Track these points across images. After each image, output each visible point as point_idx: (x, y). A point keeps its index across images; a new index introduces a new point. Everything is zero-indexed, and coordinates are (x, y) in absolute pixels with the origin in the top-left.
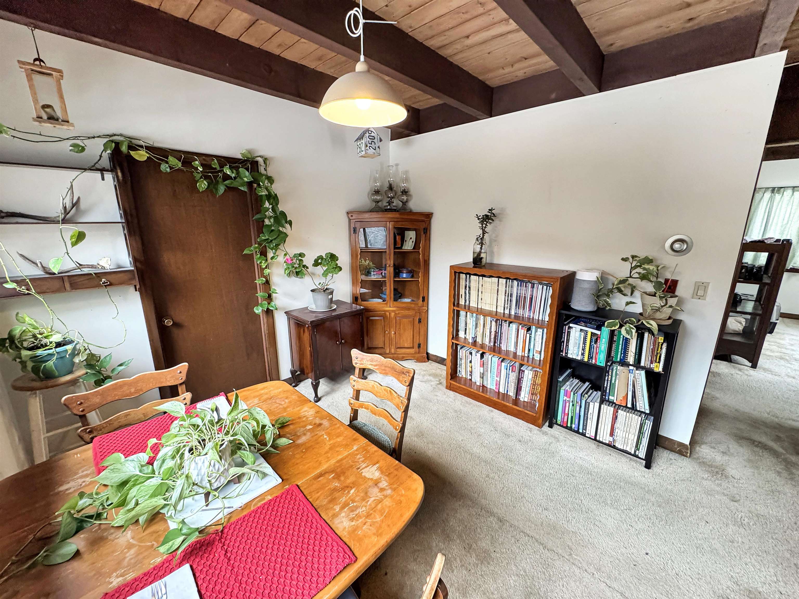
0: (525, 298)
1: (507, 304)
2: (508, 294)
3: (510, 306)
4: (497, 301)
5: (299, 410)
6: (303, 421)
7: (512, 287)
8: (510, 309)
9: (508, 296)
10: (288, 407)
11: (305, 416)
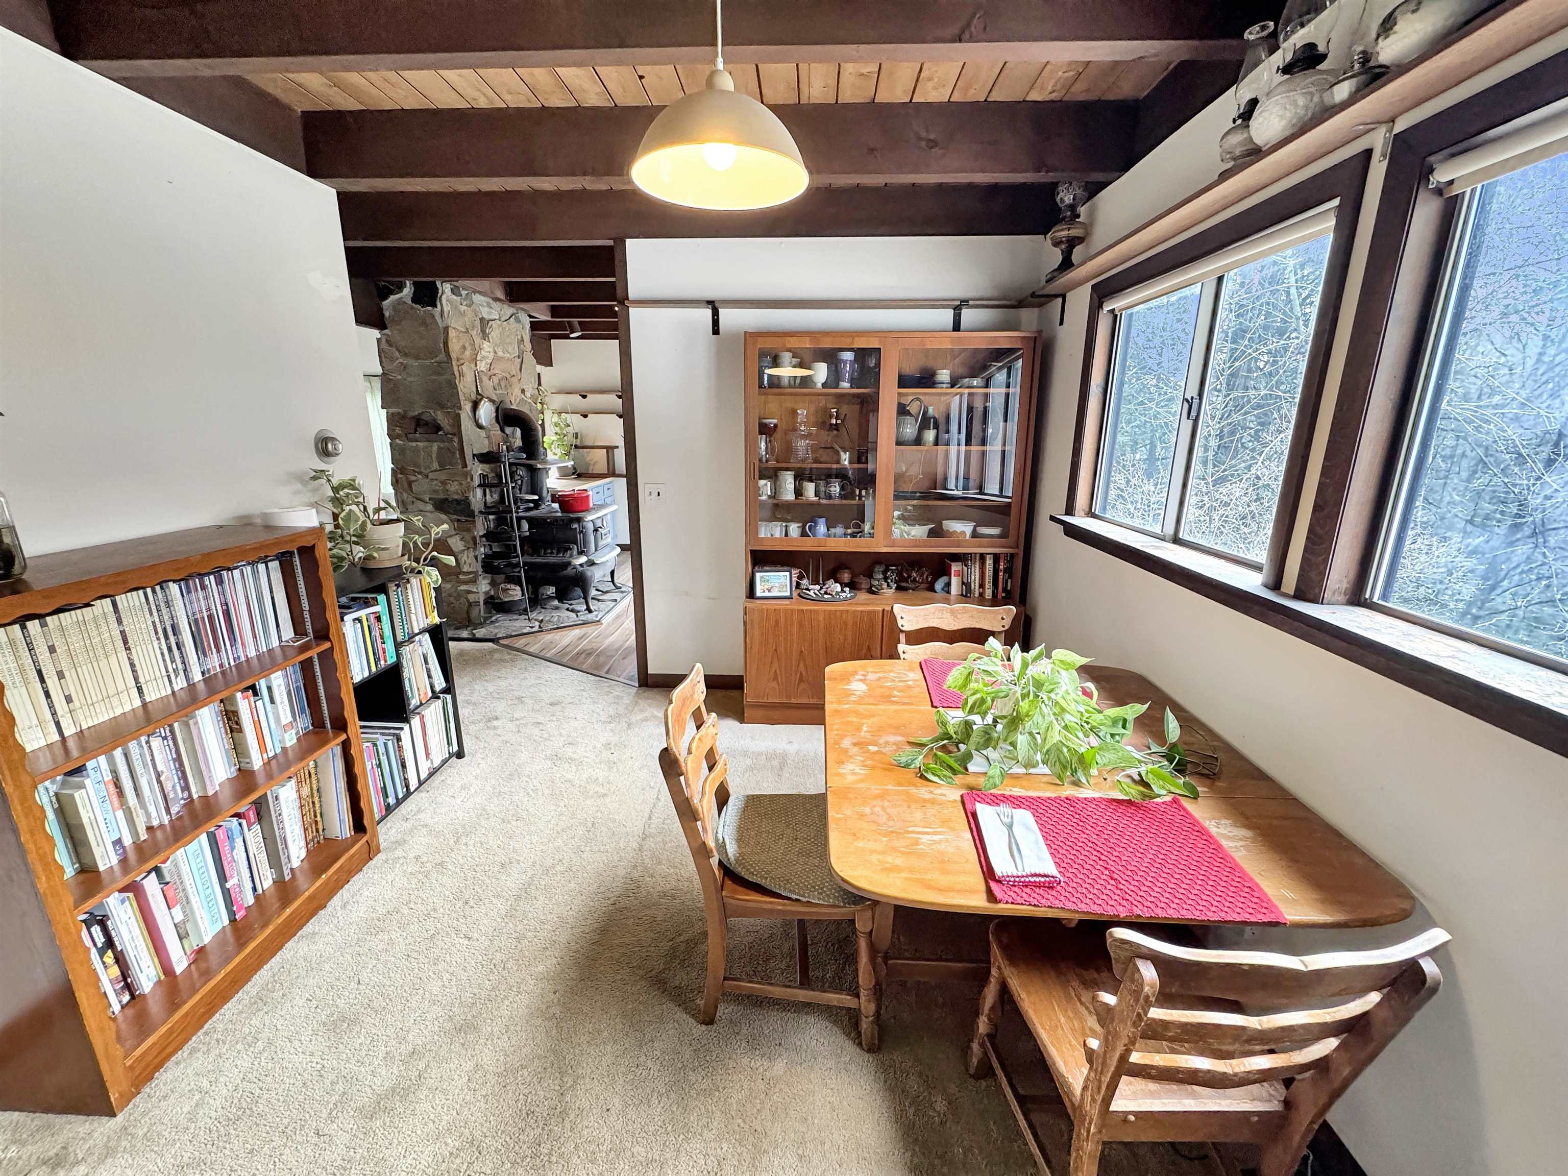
0: (210, 617)
1: (173, 661)
2: (165, 630)
3: (183, 663)
4: (134, 671)
5: (862, 781)
6: (873, 760)
7: (168, 604)
8: (185, 670)
9: (166, 637)
10: (876, 797)
11: (866, 766)
